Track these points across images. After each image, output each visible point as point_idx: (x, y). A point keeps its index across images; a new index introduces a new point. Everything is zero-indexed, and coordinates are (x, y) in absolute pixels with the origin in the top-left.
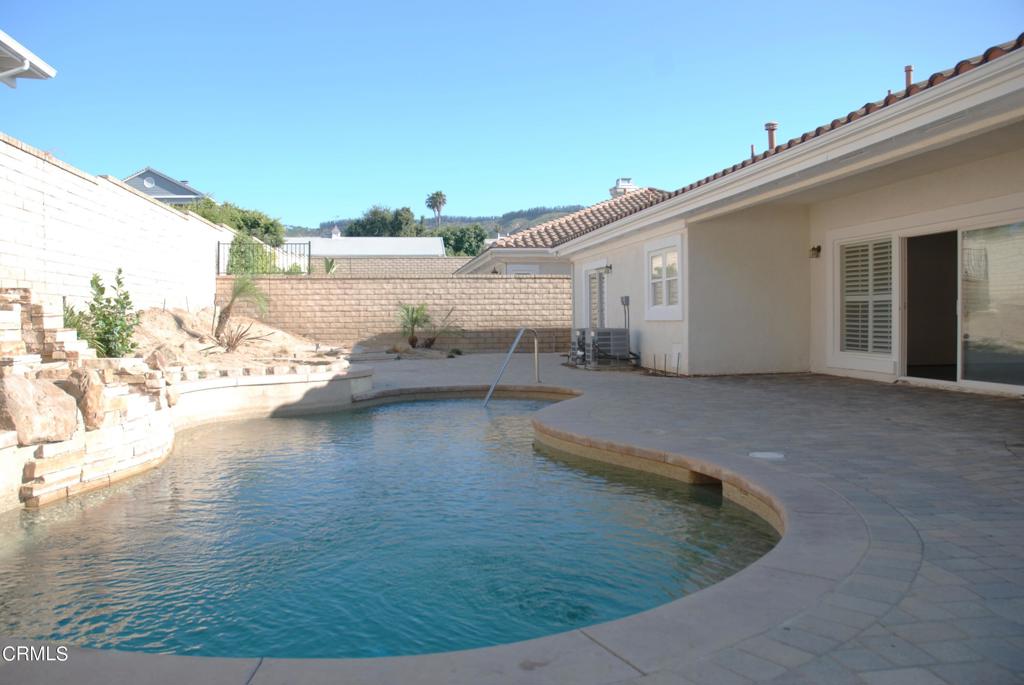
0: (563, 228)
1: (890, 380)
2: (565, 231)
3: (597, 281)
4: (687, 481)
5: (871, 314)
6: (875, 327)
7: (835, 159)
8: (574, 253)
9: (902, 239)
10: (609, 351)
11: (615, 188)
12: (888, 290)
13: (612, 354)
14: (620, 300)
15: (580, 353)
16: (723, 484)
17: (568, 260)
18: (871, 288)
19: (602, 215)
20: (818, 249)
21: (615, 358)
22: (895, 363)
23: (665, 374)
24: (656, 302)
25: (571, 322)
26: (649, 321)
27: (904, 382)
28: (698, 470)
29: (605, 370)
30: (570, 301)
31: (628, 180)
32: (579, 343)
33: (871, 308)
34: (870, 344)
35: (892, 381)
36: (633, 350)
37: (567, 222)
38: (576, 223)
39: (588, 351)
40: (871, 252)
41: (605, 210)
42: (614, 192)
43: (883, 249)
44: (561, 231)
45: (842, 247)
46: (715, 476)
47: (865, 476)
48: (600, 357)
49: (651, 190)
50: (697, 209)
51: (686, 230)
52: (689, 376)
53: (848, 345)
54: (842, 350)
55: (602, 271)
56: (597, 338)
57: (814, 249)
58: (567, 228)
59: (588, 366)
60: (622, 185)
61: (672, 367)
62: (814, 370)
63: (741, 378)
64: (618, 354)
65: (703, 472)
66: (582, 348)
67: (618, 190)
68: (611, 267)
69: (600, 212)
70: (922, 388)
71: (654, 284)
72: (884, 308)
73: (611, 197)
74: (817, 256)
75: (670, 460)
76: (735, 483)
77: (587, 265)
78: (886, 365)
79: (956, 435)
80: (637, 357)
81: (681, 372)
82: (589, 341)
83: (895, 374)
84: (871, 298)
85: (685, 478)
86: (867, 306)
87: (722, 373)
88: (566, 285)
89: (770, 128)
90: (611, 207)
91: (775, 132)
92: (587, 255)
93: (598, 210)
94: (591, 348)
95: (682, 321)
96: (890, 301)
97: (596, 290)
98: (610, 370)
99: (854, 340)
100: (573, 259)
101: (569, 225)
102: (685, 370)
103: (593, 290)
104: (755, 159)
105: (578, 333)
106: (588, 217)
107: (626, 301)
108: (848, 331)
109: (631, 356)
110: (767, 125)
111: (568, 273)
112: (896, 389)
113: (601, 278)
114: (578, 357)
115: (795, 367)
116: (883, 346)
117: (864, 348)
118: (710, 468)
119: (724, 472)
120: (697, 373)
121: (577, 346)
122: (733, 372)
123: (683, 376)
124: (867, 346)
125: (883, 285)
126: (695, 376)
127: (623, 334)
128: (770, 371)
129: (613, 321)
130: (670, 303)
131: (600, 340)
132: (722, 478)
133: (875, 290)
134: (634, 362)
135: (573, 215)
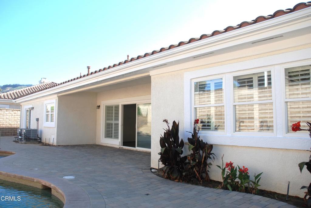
0: (19, 93)
1: (118, 147)
2: (20, 94)
3: (29, 112)
4: (41, 188)
5: (113, 127)
6: (114, 131)
7: (100, 81)
8: (22, 102)
9: (122, 105)
10: (30, 137)
11: (41, 81)
12: (118, 120)
13: (31, 138)
14: (36, 119)
15: (20, 137)
16: (52, 189)
17: (20, 104)
18: (113, 119)
19: (35, 89)
20: (99, 106)
21: (32, 139)
22: (119, 142)
23: (49, 145)
24: (47, 121)
25: (19, 126)
26: (45, 127)
27: (122, 147)
28: (44, 184)
29: (28, 143)
30: (20, 118)
31: (46, 78)
32: (20, 134)
33: (113, 125)
34: (113, 136)
35: (119, 147)
36: (39, 136)
37: (21, 91)
38: (25, 91)
39: (23, 137)
40: (114, 108)
41: (36, 88)
42: (40, 82)
43: (117, 107)
44: (19, 94)
45: (106, 106)
46: (49, 186)
47: (98, 184)
48: (26, 139)
49: (52, 82)
50: (61, 92)
51: (57, 98)
52: (57, 146)
53: (107, 136)
54: (105, 137)
55: (31, 109)
56: (26, 132)
57: (98, 106)
58: (21, 93)
59: (22, 142)
60: (43, 80)
61: (51, 142)
62: (97, 144)
63: (73, 146)
64: (33, 138)
65: (46, 185)
66: (21, 135)
67: (42, 82)
68: (33, 108)
69: (34, 89)
70: (127, 149)
71: (47, 115)
72: (117, 125)
73: (39, 84)
74: (99, 109)
75: (35, 181)
76: (55, 189)
77: (26, 106)
78: (116, 142)
79: (130, 166)
80: (40, 139)
81: (54, 144)
82: (23, 133)
83: (119, 145)
84: (113, 122)
85: (40, 187)
86: (112, 124)
87: (67, 144)
88: (19, 112)
89: (89, 68)
90: (38, 87)
91: (90, 69)
92: (26, 103)
93: (33, 88)
94: (24, 136)
95: (55, 127)
96: (119, 123)
97: (29, 115)
98: (30, 143)
99: (108, 135)
100: (21, 104)
101: (22, 92)
102: (55, 144)
103: (27, 115)
104: (81, 77)
105: (20, 130)
106: (29, 90)
107: (38, 120)
108: (107, 132)
109: (39, 139)
110: (87, 67)
111: (20, 109)
112: (119, 150)
113: (30, 111)
114: (19, 139)
115: (91, 143)
116: (117, 137)
117: (111, 137)
118: (48, 184)
119: (52, 185)
120: (59, 145)
121: (19, 135)
122: (71, 144)
123: (54, 146)
124: (112, 137)
125: (117, 119)
126: (58, 146)
127: (35, 131)
128: (83, 144)
129: (33, 126)
130: (51, 121)
131: (27, 133)
132: (51, 187)
133: (115, 120)
134: (39, 140)
135: (24, 89)
